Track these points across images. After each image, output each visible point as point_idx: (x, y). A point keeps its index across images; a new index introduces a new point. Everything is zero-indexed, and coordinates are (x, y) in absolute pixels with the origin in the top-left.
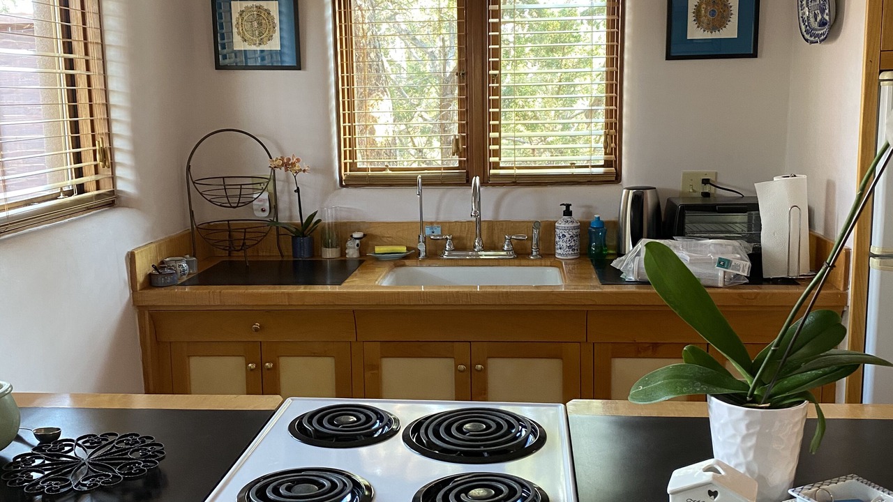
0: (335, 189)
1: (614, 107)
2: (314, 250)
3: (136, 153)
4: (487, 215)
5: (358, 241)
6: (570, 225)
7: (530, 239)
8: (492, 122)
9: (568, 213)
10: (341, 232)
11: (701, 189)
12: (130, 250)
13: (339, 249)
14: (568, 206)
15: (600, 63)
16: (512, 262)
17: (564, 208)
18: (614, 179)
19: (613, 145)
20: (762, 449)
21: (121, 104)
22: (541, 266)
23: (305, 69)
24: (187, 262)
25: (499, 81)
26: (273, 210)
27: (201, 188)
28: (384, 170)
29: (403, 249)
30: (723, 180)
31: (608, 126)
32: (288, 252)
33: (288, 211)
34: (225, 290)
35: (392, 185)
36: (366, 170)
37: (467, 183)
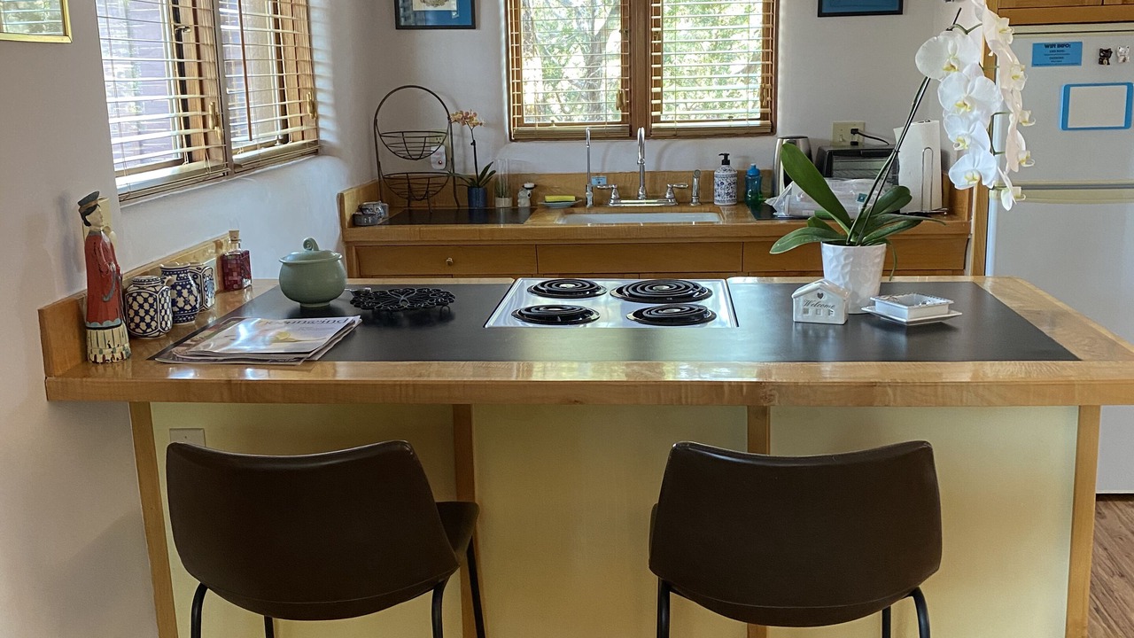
0: (506, 143)
1: (770, 62)
2: (488, 199)
3: (336, 106)
4: (649, 167)
5: (529, 192)
6: (728, 173)
7: (691, 187)
8: (654, 78)
9: (726, 162)
10: (513, 184)
11: (850, 138)
12: (339, 191)
13: (511, 198)
14: (726, 155)
15: (757, 20)
16: (674, 209)
17: (723, 157)
18: (769, 131)
19: (769, 98)
20: (854, 274)
21: (323, 61)
22: (701, 212)
23: (479, 29)
24: (383, 207)
25: (660, 38)
26: (450, 163)
27: (387, 141)
28: (550, 125)
29: (573, 198)
30: (870, 131)
31: (765, 80)
32: (464, 203)
33: (465, 163)
34: (424, 228)
35: (558, 139)
36: (533, 125)
37: (632, 135)
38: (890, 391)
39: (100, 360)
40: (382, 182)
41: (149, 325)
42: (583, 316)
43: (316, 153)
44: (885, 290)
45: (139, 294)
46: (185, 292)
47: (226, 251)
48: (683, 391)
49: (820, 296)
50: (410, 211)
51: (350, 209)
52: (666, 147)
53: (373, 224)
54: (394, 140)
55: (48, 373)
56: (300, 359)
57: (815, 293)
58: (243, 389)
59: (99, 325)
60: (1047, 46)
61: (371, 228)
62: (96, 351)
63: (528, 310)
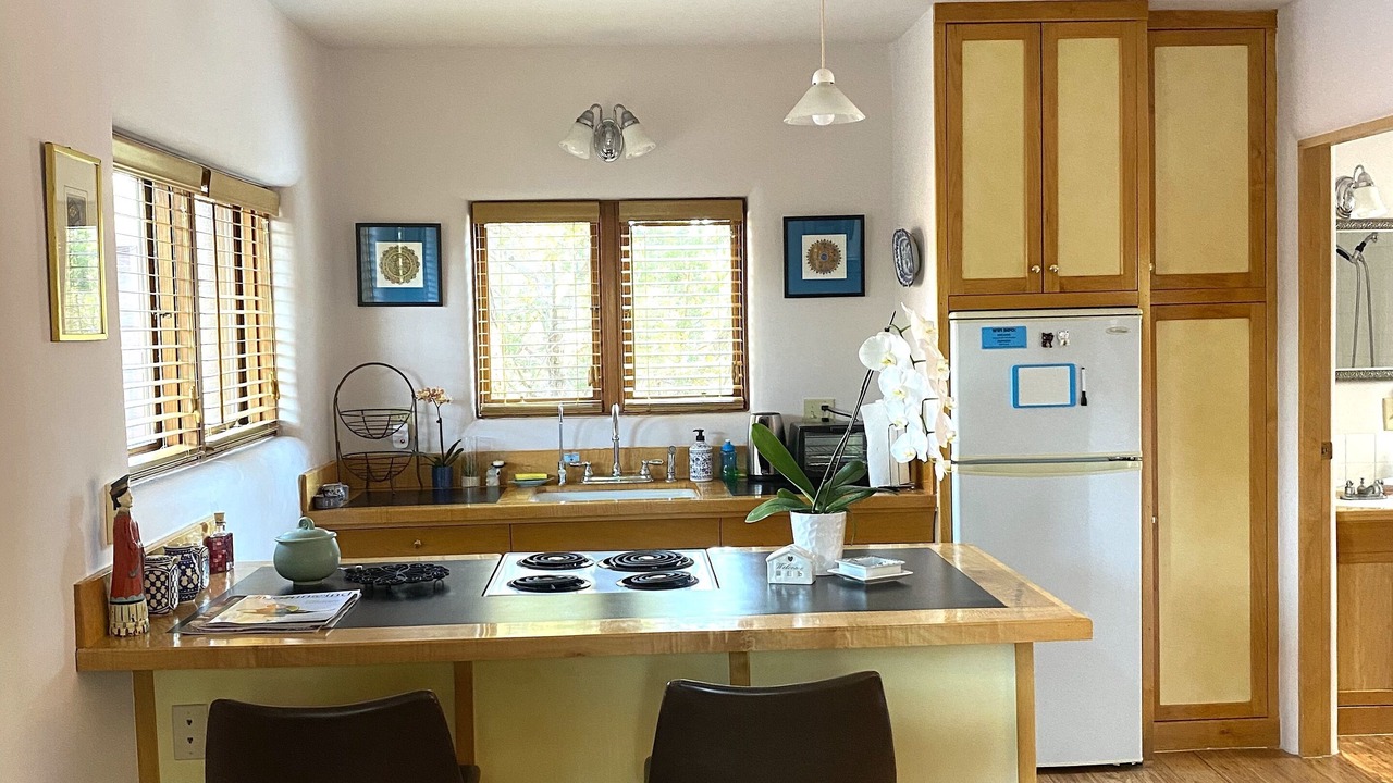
0: (473, 420)
2: (454, 479)
3: (298, 386)
4: (623, 444)
5: (498, 470)
6: (704, 449)
7: (666, 464)
9: (701, 438)
10: (481, 462)
11: (820, 415)
12: (302, 474)
13: (479, 477)
14: (701, 431)
16: (650, 486)
17: (697, 433)
18: (743, 407)
19: (741, 375)
20: (820, 539)
21: (286, 340)
22: (677, 488)
23: (446, 305)
24: (344, 489)
25: (632, 316)
26: (413, 442)
27: (347, 419)
28: (519, 401)
29: (545, 476)
30: (839, 407)
31: (736, 358)
32: (428, 482)
33: (429, 442)
34: (391, 509)
35: (527, 416)
36: (502, 401)
37: (605, 412)
38: (848, 635)
39: (123, 633)
40: (342, 465)
41: (159, 603)
42: (573, 585)
43: (274, 434)
44: (846, 555)
45: (152, 572)
46: (189, 571)
47: (211, 533)
48: (674, 640)
49: (791, 559)
50: (368, 493)
51: (311, 492)
52: (638, 425)
53: (335, 507)
54: (352, 419)
55: (79, 645)
56: (316, 627)
57: (785, 557)
58: (270, 653)
59: (124, 600)
60: (994, 330)
61: (331, 511)
62: (119, 625)
63: (523, 579)
